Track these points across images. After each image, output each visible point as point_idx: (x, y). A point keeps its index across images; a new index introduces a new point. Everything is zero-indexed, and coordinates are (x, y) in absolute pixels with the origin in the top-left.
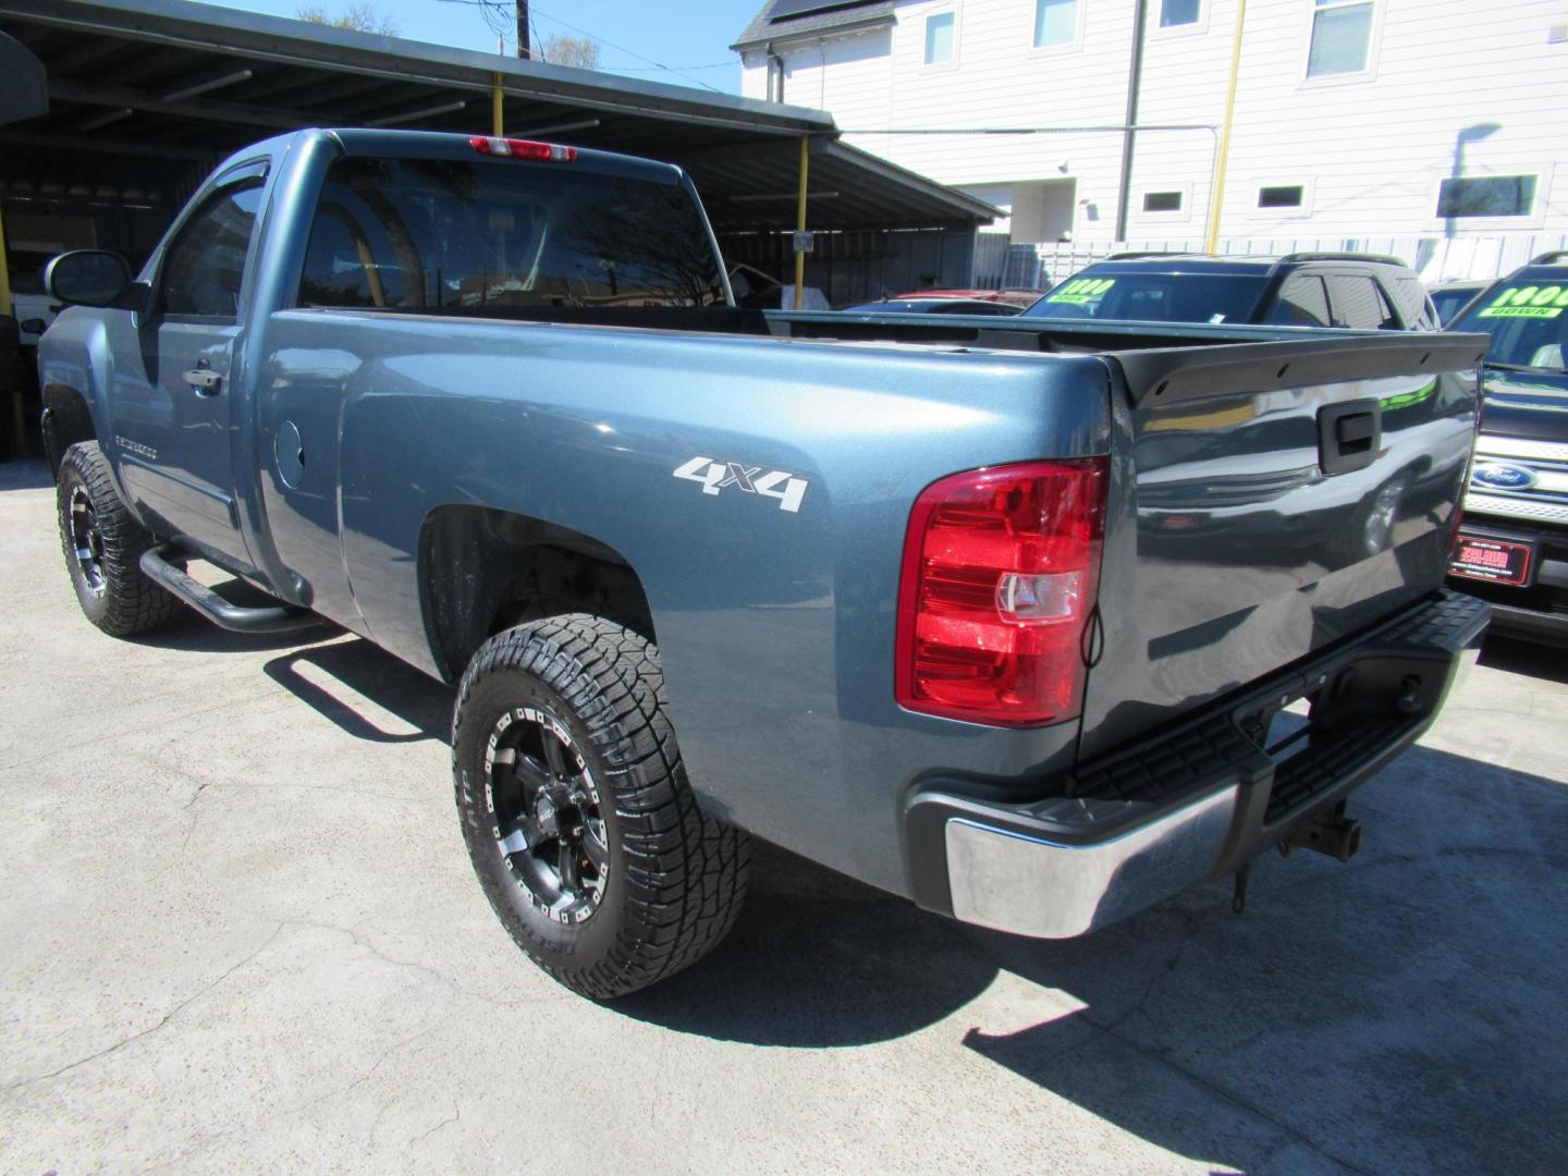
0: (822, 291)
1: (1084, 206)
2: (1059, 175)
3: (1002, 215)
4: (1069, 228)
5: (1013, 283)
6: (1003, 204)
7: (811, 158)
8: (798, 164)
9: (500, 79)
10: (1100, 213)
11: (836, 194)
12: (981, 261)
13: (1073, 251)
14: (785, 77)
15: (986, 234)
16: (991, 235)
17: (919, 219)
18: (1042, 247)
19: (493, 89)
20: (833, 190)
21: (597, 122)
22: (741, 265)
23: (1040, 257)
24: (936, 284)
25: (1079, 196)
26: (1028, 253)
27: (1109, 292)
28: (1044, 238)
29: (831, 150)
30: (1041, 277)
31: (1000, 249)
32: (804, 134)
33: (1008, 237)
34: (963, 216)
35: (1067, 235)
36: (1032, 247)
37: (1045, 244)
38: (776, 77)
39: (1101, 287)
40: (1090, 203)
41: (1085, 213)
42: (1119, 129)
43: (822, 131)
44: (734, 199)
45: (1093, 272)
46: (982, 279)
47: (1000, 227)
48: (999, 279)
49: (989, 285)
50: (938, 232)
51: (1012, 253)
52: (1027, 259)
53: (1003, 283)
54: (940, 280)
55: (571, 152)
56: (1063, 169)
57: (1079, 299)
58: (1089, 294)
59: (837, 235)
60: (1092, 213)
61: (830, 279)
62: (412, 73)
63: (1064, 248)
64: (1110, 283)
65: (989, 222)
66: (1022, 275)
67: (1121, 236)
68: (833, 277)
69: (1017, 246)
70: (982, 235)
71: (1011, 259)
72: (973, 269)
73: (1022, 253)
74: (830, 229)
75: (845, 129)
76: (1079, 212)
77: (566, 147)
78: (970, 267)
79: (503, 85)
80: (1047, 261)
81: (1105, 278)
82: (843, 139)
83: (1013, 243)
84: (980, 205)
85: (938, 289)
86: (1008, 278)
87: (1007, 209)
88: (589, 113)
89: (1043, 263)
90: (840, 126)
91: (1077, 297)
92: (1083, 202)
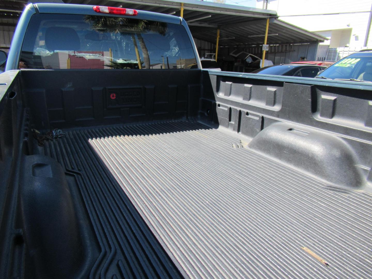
0: (272, 61)
1: (354, 36)
2: (347, 27)
3: (327, 40)
4: (348, 43)
5: (329, 59)
6: (329, 36)
7: (269, 24)
8: (266, 26)
9: (183, 5)
10: (359, 38)
11: (277, 34)
12: (320, 52)
13: (349, 50)
14: (268, 3)
15: (322, 45)
16: (323, 45)
17: (302, 41)
18: (339, 49)
19: (181, 8)
20: (277, 33)
21: (210, 16)
22: (250, 54)
23: (338, 52)
24: (305, 59)
25: (353, 33)
26: (334, 50)
27: (358, 63)
28: (340, 46)
29: (275, 22)
30: (338, 57)
31: (325, 50)
32: (268, 17)
33: (329, 46)
34: (315, 40)
35: (348, 45)
36: (336, 49)
37: (340, 48)
38: (265, 4)
39: (355, 61)
40: (356, 35)
41: (354, 38)
42: (368, 12)
43: (273, 16)
44: (249, 36)
45: (352, 56)
46: (320, 58)
47: (326, 43)
48: (325, 58)
49: (321, 60)
50: (307, 45)
51: (329, 51)
52: (334, 52)
53: (326, 59)
54: (306, 59)
55: (135, 12)
56: (348, 26)
57: (346, 65)
58: (350, 63)
59: (278, 46)
60: (357, 38)
61: (275, 58)
62: (159, 4)
63: (346, 49)
64: (359, 60)
65: (323, 41)
66: (332, 57)
67: (366, 45)
68: (276, 57)
69: (331, 48)
70: (320, 45)
71: (329, 52)
72: (317, 55)
73: (333, 50)
74: (276, 44)
75: (280, 16)
76: (352, 38)
77: (133, 10)
78: (316, 54)
79: (184, 6)
80: (340, 53)
81: (356, 58)
82: (279, 18)
83: (330, 47)
84: (320, 37)
85: (305, 61)
86: (327, 58)
87: (329, 38)
88: (207, 14)
89: (339, 54)
90: (278, 15)
91: (345, 64)
92: (354, 35)
